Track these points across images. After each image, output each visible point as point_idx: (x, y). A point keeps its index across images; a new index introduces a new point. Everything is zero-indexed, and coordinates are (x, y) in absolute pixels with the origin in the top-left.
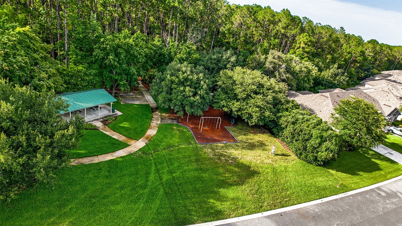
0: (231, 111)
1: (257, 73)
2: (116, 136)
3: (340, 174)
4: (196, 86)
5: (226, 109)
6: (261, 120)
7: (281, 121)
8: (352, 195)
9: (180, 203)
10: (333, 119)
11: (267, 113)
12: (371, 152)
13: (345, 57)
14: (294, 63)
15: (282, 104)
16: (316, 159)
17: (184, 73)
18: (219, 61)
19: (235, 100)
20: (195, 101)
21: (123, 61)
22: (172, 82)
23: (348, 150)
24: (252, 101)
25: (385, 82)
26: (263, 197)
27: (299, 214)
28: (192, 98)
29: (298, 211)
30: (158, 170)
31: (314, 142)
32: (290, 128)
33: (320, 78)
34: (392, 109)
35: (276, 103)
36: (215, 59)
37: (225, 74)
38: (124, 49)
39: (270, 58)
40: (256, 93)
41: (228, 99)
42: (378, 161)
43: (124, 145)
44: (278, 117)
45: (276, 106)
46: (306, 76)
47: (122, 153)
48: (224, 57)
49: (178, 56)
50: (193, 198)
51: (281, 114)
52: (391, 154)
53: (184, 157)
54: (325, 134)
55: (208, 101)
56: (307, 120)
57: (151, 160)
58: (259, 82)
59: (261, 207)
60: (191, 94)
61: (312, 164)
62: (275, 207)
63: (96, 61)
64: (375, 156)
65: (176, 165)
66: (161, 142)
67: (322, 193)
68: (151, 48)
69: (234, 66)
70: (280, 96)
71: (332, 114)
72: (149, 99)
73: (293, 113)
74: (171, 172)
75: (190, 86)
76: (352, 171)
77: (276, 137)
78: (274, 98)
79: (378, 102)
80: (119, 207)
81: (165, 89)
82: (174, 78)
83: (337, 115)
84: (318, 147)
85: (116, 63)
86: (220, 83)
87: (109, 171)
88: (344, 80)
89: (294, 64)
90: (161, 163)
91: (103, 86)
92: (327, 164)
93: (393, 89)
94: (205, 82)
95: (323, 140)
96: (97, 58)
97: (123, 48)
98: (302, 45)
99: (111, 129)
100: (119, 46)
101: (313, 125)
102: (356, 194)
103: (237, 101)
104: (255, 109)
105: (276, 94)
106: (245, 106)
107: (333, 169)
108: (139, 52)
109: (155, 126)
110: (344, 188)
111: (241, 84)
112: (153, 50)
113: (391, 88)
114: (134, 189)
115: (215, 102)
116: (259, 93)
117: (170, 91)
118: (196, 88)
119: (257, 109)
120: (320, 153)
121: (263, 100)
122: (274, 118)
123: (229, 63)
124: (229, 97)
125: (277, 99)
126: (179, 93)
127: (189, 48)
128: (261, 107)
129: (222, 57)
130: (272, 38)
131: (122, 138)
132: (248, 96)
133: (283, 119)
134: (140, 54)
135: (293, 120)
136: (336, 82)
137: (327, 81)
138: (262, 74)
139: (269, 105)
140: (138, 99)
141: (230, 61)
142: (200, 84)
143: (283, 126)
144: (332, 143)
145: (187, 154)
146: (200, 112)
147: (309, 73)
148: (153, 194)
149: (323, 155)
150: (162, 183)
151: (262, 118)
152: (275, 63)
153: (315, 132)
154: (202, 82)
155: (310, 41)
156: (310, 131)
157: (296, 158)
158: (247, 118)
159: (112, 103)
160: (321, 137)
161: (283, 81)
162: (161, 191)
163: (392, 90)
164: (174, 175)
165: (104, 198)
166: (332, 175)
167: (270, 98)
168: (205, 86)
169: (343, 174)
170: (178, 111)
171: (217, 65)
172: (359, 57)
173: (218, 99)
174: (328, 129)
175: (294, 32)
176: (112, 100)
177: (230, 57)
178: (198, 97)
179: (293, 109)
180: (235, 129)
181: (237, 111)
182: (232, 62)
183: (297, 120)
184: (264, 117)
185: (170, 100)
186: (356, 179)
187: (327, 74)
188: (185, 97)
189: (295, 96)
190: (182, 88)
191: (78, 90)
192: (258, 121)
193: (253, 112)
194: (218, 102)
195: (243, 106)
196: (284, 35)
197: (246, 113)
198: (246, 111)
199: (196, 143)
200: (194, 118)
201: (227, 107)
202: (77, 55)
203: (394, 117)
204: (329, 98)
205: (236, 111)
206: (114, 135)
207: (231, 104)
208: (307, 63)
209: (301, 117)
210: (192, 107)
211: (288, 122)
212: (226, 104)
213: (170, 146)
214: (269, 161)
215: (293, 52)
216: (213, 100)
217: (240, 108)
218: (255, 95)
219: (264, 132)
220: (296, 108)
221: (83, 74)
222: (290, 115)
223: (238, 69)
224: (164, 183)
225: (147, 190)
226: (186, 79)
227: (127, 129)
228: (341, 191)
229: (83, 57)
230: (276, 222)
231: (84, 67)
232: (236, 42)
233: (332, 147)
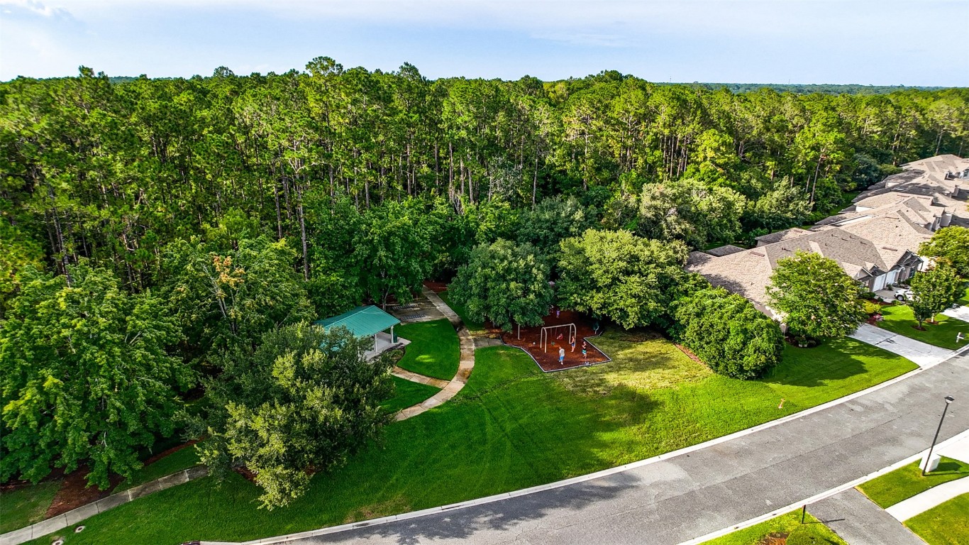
0: (590, 309)
1: (625, 235)
2: (415, 378)
3: (788, 387)
4: (525, 277)
5: (580, 309)
6: (643, 317)
7: (677, 315)
8: (804, 417)
9: (539, 457)
10: (770, 297)
11: (652, 305)
12: (851, 344)
13: (805, 159)
14: (695, 195)
15: (677, 284)
16: (741, 369)
17: (502, 261)
18: (555, 223)
19: (595, 291)
20: (529, 304)
21: (399, 256)
22: (486, 278)
23: (806, 346)
24: (622, 287)
25: (896, 197)
26: (658, 436)
27: (716, 451)
28: (522, 300)
29: (713, 448)
30: (495, 419)
31: (734, 342)
32: (694, 323)
33: (754, 212)
34: (900, 255)
35: (665, 284)
36: (547, 221)
37: (571, 246)
38: (399, 236)
39: (646, 200)
40: (628, 273)
41: (582, 290)
42: (861, 358)
43: (433, 391)
44: (672, 307)
45: (666, 288)
46: (724, 216)
47: (433, 402)
48: (563, 215)
49: (483, 227)
50: (555, 448)
51: (676, 302)
52: (892, 341)
53: (529, 395)
54: (750, 326)
55: (548, 299)
56: (720, 307)
57: (480, 406)
58: (630, 252)
59: (657, 448)
60: (520, 292)
61: (738, 378)
62: (678, 447)
63: (357, 262)
64: (859, 350)
65: (518, 408)
66: (487, 378)
67: (751, 419)
68: (436, 222)
69: (583, 228)
70: (670, 270)
71: (768, 288)
72: (444, 309)
73: (697, 297)
74: (515, 418)
75: (515, 280)
76: (808, 380)
77: (675, 343)
78: (660, 277)
79: (872, 245)
80: (457, 471)
81: (475, 291)
82: (488, 271)
83: (776, 289)
84: (742, 349)
85: (389, 261)
86: (563, 263)
87: (427, 429)
88: (806, 208)
89: (696, 198)
90: (496, 409)
91: (367, 301)
92: (762, 374)
93: (909, 209)
94: (539, 269)
95: (747, 336)
96: (359, 258)
97: (396, 235)
98: (710, 154)
99: (404, 369)
100: (391, 233)
101: (729, 314)
102: (811, 414)
103: (598, 291)
104: (629, 301)
105: (663, 268)
106: (613, 299)
107: (775, 381)
108: (421, 234)
109: (468, 355)
110: (791, 408)
111: (600, 262)
112: (439, 224)
113: (904, 209)
114: (470, 447)
115: (561, 299)
116: (633, 272)
117: (484, 293)
118: (525, 282)
119: (633, 300)
120: (746, 358)
121: (641, 284)
122: (666, 311)
123: (572, 223)
124: (581, 285)
125: (666, 277)
126: (501, 295)
127: (497, 208)
128: (639, 297)
129: (558, 214)
130: (648, 150)
131: (426, 381)
132: (615, 280)
133: (681, 310)
134: (422, 238)
135: (696, 310)
136: (789, 215)
137: (770, 218)
138: (634, 235)
139: (652, 291)
140: (425, 313)
141: (573, 220)
142: (530, 272)
143: (682, 322)
144: (763, 339)
145: (532, 390)
146: (539, 321)
147: (729, 208)
148: (498, 450)
149: (750, 360)
150: (506, 434)
151: (644, 313)
152: (655, 208)
153: (733, 325)
154: (534, 269)
155: (724, 143)
156: (725, 324)
157: (712, 372)
158: (619, 318)
159: (392, 328)
160: (745, 331)
161: (678, 237)
162: (509, 444)
163: (906, 214)
164: (520, 422)
165: (433, 462)
166: (772, 391)
167: (652, 278)
168: (540, 276)
169: (791, 387)
170: (503, 324)
171: (552, 230)
172: (833, 152)
173: (564, 293)
174: (755, 317)
175: (689, 130)
176: (393, 321)
177: (572, 213)
178: (532, 296)
179: (696, 290)
180: (602, 339)
181: (601, 309)
182: (578, 222)
183: (704, 308)
184: (649, 311)
185: (487, 308)
186: (813, 392)
187: (767, 203)
188: (512, 299)
189: (704, 261)
190: (504, 286)
191: (335, 313)
192: (639, 320)
193: (628, 307)
194: (566, 299)
195: (609, 298)
196: (671, 138)
197: (616, 309)
198: (615, 306)
199: (542, 372)
200: (530, 333)
201: (583, 304)
202: (326, 258)
203: (909, 270)
204: (766, 257)
205: (597, 309)
206: (411, 377)
207: (588, 298)
208: (723, 189)
209: (709, 302)
210: (524, 314)
211: (690, 314)
212: (579, 300)
213: (502, 383)
214: (666, 383)
215: (694, 170)
216: (556, 296)
217: (605, 303)
218: (626, 278)
219: (654, 336)
220: (703, 288)
221: (340, 288)
222: (691, 302)
223: (591, 233)
224: (509, 434)
225: (488, 446)
226: (508, 270)
227: (429, 366)
228: (786, 413)
229: (336, 259)
230: (681, 465)
231: (341, 277)
232: (577, 170)
233: (765, 345)
